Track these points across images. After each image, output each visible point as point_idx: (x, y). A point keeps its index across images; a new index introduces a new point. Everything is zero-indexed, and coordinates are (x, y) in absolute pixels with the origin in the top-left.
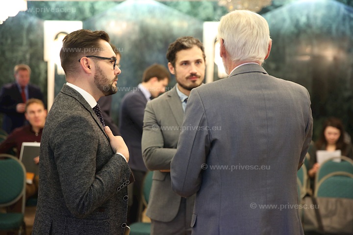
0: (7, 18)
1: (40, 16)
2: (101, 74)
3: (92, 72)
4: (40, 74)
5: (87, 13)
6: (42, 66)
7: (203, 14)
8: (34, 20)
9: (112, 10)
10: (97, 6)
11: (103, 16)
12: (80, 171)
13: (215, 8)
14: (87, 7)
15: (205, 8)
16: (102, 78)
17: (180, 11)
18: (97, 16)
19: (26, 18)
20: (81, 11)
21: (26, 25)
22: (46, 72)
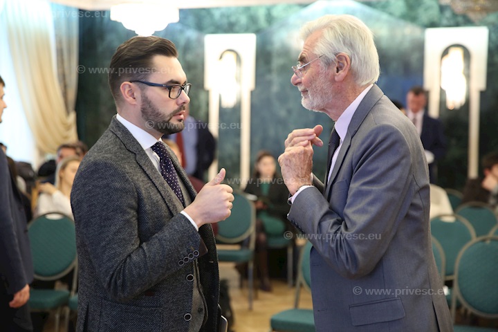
0: (153, 32)
1: (200, 28)
2: (150, 107)
3: (138, 103)
4: (199, 108)
5: (262, 22)
6: (202, 96)
7: (424, 17)
8: (191, 34)
9: (295, 17)
10: (275, 13)
11: (284, 25)
12: (107, 239)
13: (442, 9)
14: (261, 14)
15: (427, 9)
16: (152, 112)
17: (391, 14)
18: (275, 26)
19: (181, 32)
20: (253, 19)
21: (182, 41)
22: (208, 105)
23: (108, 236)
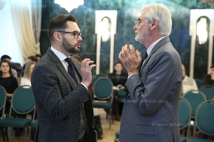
0: (73, 9)
1: (93, 7)
2: (66, 42)
3: (61, 40)
4: (92, 41)
5: (120, 5)
6: (94, 37)
7: (190, 4)
8: (90, 10)
9: (134, 3)
10: (125, 1)
11: (129, 7)
14: (120, 2)
16: (67, 44)
17: (175, 3)
18: (125, 7)
19: (86, 9)
20: (116, 4)
21: (86, 13)
22: (96, 40)
23: (48, 95)
